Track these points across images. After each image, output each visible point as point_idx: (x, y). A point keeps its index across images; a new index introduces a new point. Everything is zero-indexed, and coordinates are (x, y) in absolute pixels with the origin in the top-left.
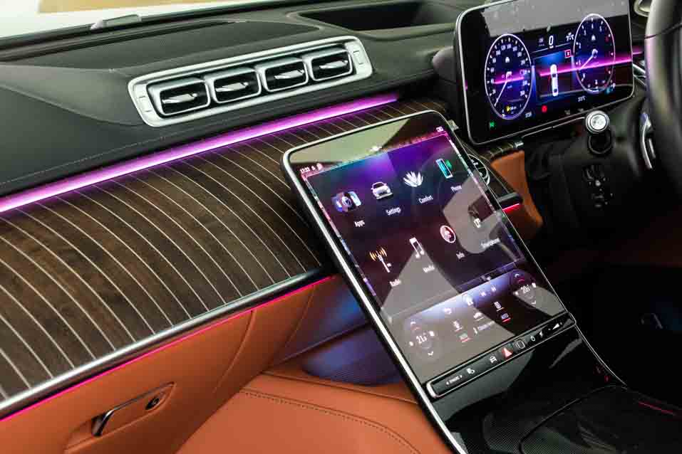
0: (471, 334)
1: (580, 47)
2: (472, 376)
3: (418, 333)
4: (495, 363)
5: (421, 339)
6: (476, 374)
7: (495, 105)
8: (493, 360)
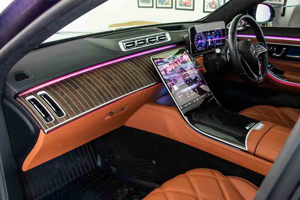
0: (190, 96)
1: (215, 35)
6: (191, 104)
7: (197, 47)
8: (195, 101)
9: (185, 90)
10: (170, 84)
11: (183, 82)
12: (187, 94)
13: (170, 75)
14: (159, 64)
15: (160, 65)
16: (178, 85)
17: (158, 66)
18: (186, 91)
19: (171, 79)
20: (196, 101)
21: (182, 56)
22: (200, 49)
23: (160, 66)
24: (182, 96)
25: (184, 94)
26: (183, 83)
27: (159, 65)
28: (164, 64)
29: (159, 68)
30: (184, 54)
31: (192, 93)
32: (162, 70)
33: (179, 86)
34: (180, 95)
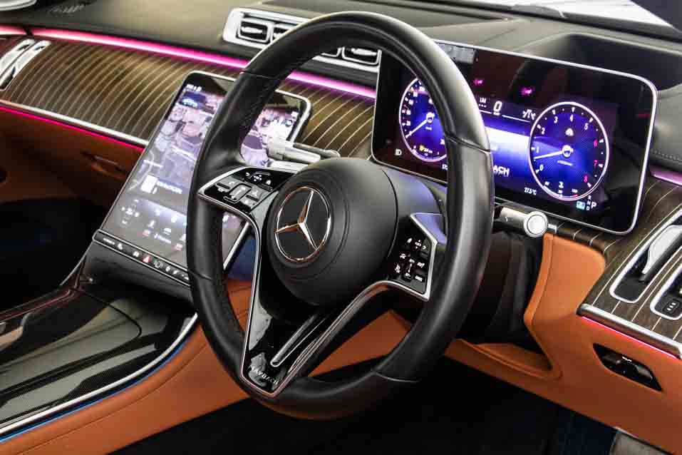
0: (152, 234)
1: (543, 133)
2: (117, 249)
3: (133, 208)
4: (134, 257)
5: (130, 212)
6: (120, 251)
7: (407, 136)
8: (136, 254)
10: (149, 165)
11: (181, 187)
12: (152, 224)
13: (176, 145)
14: (186, 101)
15: (187, 105)
16: (160, 184)
17: (177, 104)
18: (158, 213)
19: (166, 156)
20: (140, 258)
21: (269, 122)
22: (422, 153)
23: (181, 107)
24: (137, 215)
25: (146, 216)
26: (179, 191)
27: (181, 103)
28: (197, 109)
29: (174, 109)
30: (282, 119)
31: (165, 236)
32: (173, 119)
33: (161, 189)
34: (137, 209)
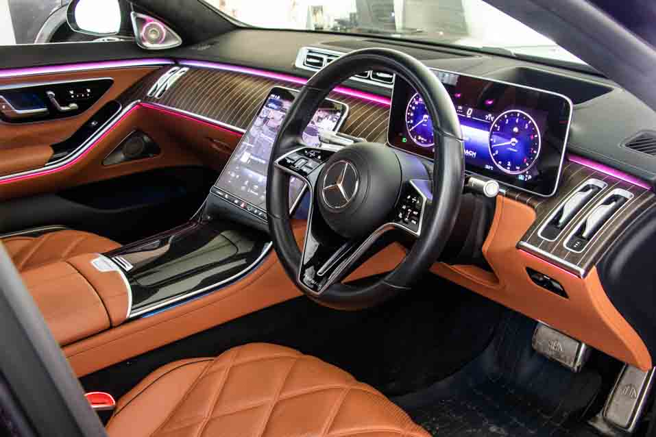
0: (247, 189)
1: (498, 130)
2: (225, 198)
3: (235, 172)
5: (233, 175)
7: (410, 130)
8: (236, 202)
9: (251, 174)
10: (246, 145)
12: (246, 183)
13: (263, 133)
14: (270, 105)
15: (271, 108)
16: (252, 157)
17: (264, 107)
18: (250, 176)
19: (256, 140)
20: (239, 204)
21: (322, 119)
23: (267, 109)
24: (237, 177)
25: (243, 178)
26: (264, 162)
27: (267, 106)
28: (277, 110)
29: (263, 110)
30: (330, 117)
31: (254, 190)
32: (262, 116)
33: (252, 161)
